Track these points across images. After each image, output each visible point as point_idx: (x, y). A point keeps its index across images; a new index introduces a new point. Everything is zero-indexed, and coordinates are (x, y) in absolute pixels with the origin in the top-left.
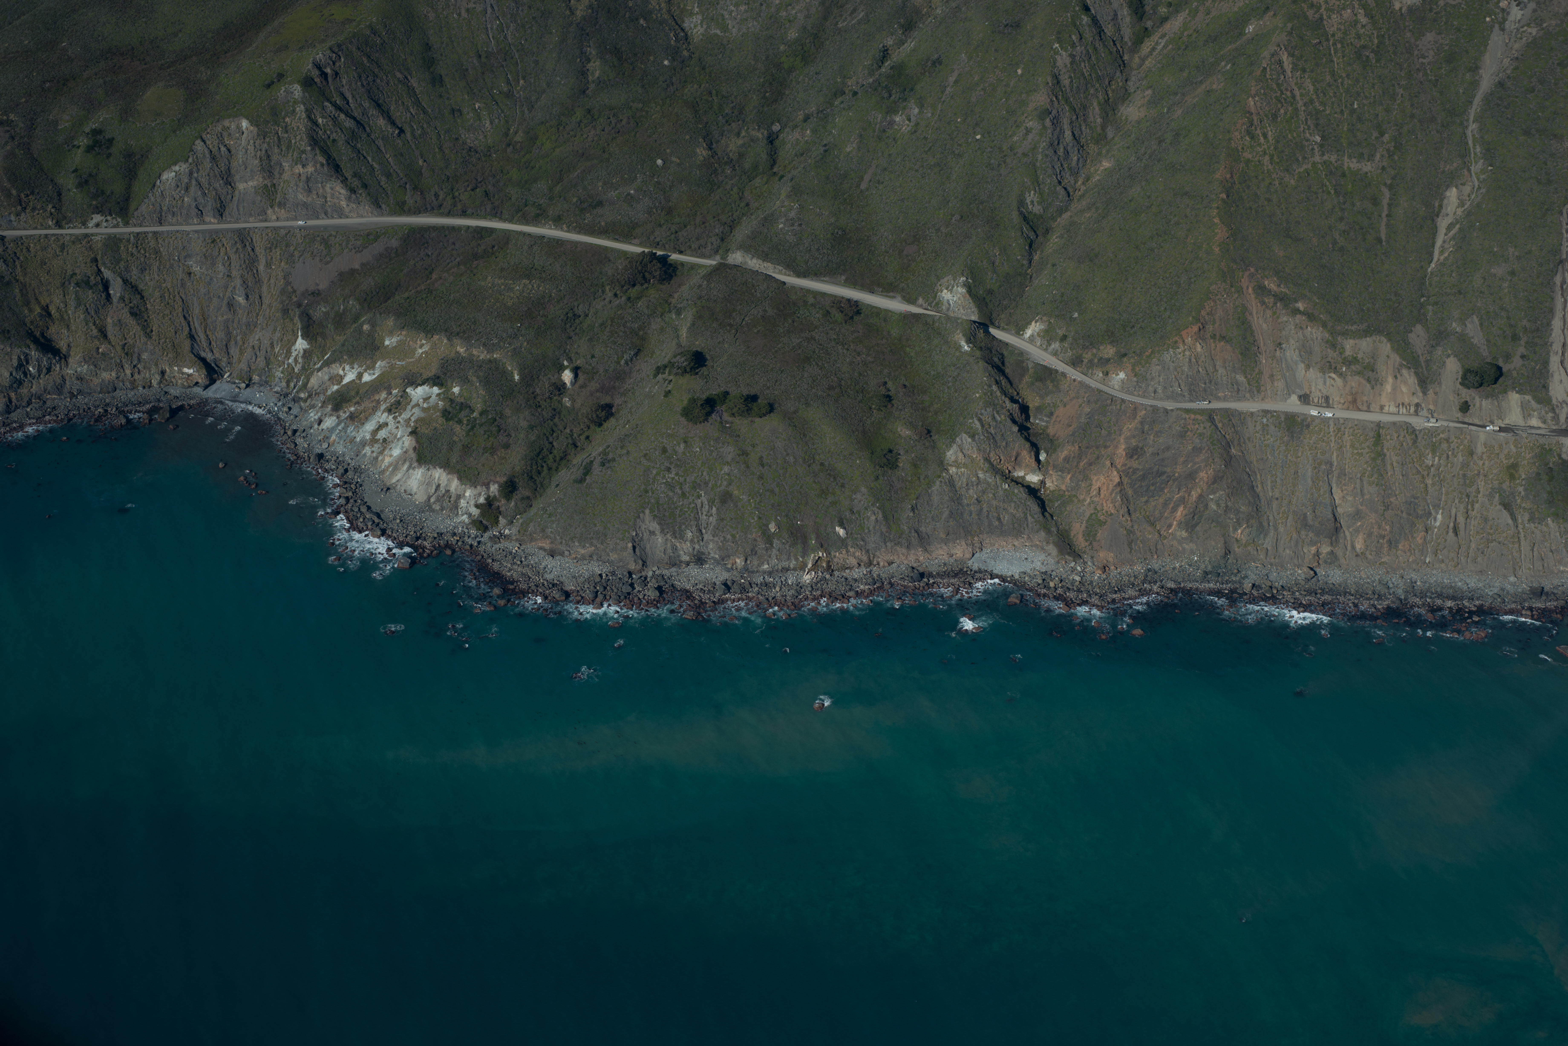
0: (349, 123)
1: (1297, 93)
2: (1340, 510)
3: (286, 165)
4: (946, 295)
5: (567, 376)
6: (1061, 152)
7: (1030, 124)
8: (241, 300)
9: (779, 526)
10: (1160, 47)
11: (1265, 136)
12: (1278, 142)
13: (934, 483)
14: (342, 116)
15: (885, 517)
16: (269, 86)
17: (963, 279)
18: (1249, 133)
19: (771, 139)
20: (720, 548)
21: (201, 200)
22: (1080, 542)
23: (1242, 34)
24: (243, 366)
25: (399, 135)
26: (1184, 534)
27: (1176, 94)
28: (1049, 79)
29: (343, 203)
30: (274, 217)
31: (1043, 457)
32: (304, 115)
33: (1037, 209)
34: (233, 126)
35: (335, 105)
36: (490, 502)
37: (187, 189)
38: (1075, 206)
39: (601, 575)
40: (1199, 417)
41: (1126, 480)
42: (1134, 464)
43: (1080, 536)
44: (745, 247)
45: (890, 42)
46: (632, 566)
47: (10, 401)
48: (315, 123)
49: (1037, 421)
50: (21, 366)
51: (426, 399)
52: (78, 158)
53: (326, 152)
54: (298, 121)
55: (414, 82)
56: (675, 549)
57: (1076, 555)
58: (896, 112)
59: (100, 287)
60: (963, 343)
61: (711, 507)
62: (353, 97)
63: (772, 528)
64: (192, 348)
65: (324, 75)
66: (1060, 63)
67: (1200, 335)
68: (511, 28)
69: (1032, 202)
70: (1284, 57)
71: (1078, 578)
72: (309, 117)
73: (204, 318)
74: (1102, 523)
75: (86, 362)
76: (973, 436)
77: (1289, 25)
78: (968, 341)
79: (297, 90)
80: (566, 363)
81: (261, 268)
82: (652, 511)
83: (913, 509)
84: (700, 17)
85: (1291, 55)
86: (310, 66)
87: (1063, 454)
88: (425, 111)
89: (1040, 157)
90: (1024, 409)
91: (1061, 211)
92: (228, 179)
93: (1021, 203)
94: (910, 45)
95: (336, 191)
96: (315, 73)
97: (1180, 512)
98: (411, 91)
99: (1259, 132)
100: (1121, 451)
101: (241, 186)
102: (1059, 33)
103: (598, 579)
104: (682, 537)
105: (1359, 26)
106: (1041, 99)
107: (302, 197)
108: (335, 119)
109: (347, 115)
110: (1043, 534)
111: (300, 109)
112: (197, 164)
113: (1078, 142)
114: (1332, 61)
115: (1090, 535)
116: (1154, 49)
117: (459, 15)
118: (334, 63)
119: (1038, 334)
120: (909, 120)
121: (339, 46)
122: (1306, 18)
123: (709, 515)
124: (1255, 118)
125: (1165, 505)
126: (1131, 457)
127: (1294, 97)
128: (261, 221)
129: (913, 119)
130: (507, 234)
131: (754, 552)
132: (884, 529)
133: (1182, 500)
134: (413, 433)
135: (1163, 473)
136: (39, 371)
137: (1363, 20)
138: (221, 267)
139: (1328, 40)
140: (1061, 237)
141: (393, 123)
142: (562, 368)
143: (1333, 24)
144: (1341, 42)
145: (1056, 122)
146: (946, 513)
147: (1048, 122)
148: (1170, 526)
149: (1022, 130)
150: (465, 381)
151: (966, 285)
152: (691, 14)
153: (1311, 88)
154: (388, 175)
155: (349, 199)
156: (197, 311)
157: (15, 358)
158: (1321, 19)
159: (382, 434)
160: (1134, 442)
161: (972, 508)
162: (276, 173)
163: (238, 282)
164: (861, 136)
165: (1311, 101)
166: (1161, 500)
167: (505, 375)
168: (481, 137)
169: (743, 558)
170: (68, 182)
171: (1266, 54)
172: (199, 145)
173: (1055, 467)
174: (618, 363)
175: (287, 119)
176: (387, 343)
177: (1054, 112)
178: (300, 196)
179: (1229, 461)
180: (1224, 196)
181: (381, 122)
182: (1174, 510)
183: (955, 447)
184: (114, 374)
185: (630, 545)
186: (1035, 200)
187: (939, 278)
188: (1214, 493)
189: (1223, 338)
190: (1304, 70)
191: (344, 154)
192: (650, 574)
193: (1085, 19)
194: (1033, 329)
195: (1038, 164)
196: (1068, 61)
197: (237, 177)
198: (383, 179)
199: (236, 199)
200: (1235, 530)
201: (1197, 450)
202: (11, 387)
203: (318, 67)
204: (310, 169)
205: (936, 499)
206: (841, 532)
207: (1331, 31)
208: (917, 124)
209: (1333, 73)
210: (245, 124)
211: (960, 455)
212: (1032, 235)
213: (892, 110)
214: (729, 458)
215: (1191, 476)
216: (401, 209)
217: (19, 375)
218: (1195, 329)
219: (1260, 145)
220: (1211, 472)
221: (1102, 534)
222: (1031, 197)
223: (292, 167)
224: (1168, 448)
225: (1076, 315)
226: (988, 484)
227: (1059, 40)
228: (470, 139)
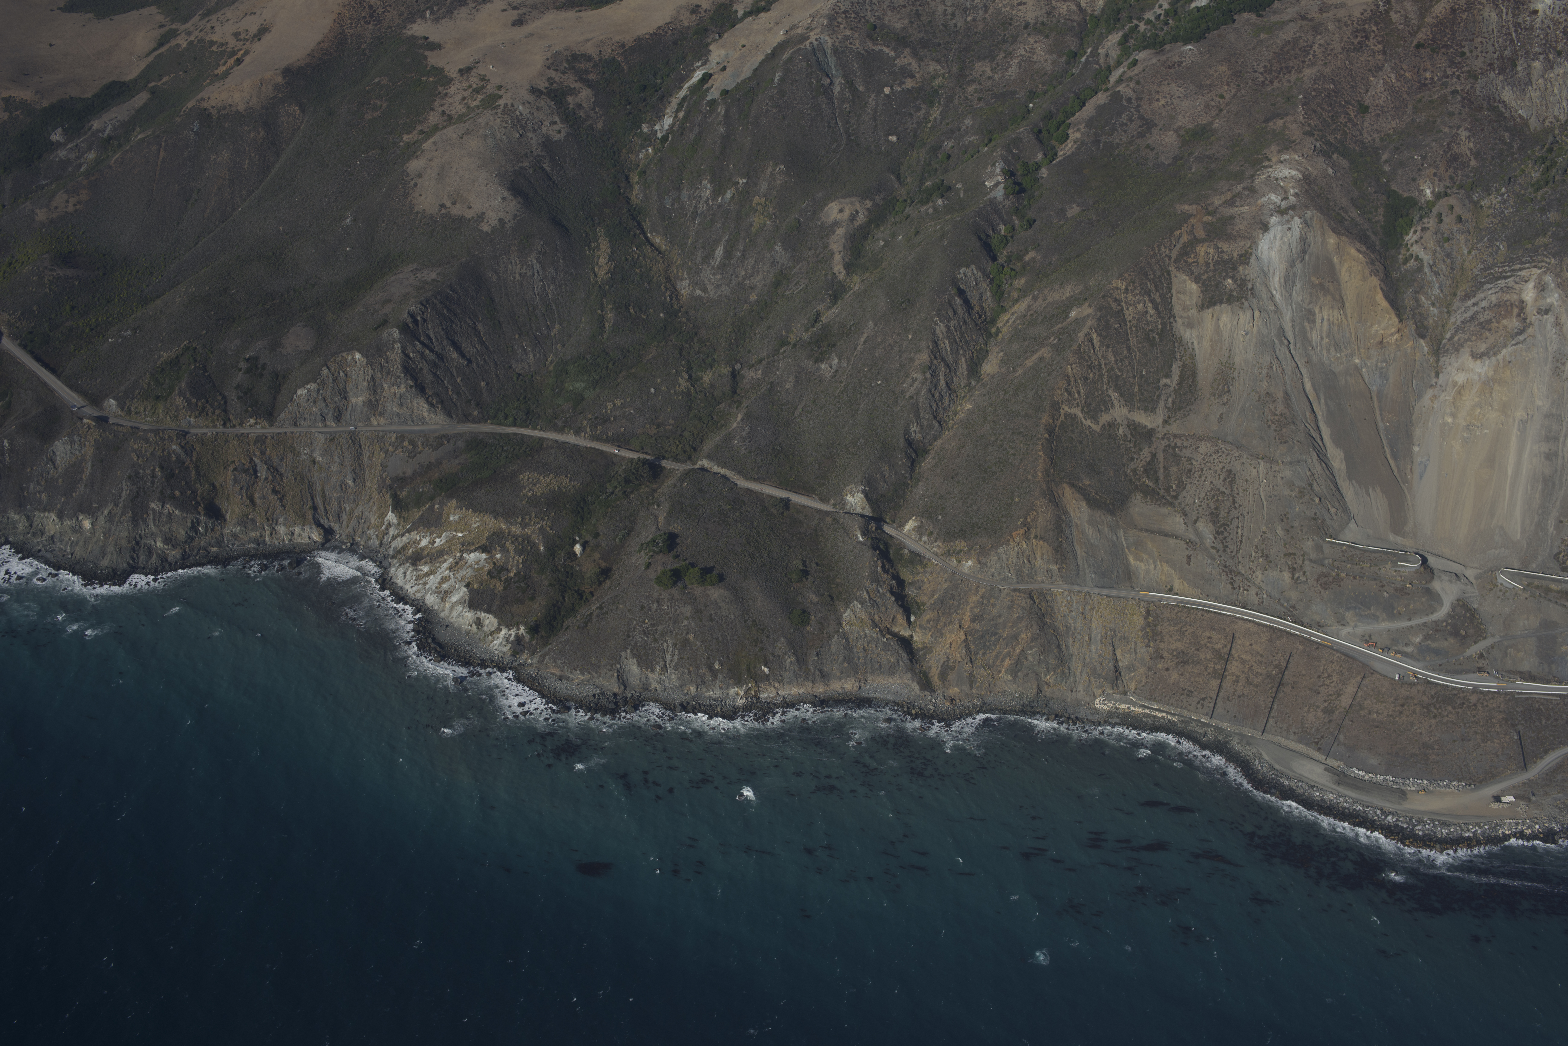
0: (431, 356)
1: (1103, 362)
2: (1120, 664)
3: (386, 386)
4: (849, 498)
5: (578, 548)
6: (937, 395)
7: (915, 376)
8: (350, 482)
9: (721, 664)
10: (1011, 322)
11: (1079, 393)
12: (1087, 397)
13: (833, 636)
14: (427, 352)
15: (798, 660)
16: (376, 329)
17: (861, 487)
18: (1066, 390)
19: (734, 374)
20: (679, 679)
21: (324, 410)
22: (936, 681)
23: (1067, 317)
24: (350, 529)
25: (467, 365)
26: (1010, 678)
27: (1019, 358)
28: (930, 343)
29: (426, 414)
30: (376, 423)
31: (913, 618)
32: (400, 351)
33: (918, 436)
34: (349, 358)
35: (422, 343)
36: (519, 639)
37: (315, 402)
38: (947, 435)
39: (594, 695)
40: (1023, 595)
41: (969, 638)
42: (977, 626)
43: (936, 677)
44: (710, 457)
45: (821, 307)
46: (616, 690)
47: (185, 551)
48: (408, 356)
49: (911, 592)
50: (194, 528)
51: (477, 563)
52: (239, 377)
53: (415, 378)
54: (395, 356)
55: (480, 327)
56: (647, 677)
57: (932, 691)
58: (822, 361)
59: (251, 471)
60: (859, 535)
61: (674, 649)
62: (436, 337)
63: (717, 666)
64: (314, 517)
65: (415, 321)
66: (938, 331)
67: (1026, 536)
68: (551, 288)
69: (915, 432)
70: (1095, 336)
71: (932, 708)
72: (404, 352)
73: (324, 496)
74: (953, 668)
75: (239, 525)
76: (862, 603)
77: (1099, 314)
78: (863, 534)
79: (396, 333)
80: (577, 538)
81: (366, 460)
82: (632, 651)
83: (817, 655)
84: (687, 281)
85: (1099, 335)
86: (406, 315)
87: (928, 616)
88: (487, 348)
89: (922, 400)
90: (901, 583)
91: (935, 439)
92: (344, 395)
93: (907, 431)
94: (834, 310)
95: (421, 406)
96: (409, 320)
97: (1007, 662)
98: (477, 332)
99: (1074, 390)
100: (967, 617)
101: (353, 400)
102: (939, 310)
103: (592, 699)
104: (653, 670)
105: (1148, 315)
106: (924, 357)
107: (396, 409)
108: (422, 354)
109: (432, 351)
110: (910, 675)
111: (397, 346)
112: (323, 384)
113: (950, 389)
114: (1129, 340)
115: (943, 675)
116: (1007, 321)
117: (514, 278)
118: (423, 313)
119: (913, 530)
120: (831, 367)
121: (427, 301)
122: (1111, 308)
123: (673, 655)
124: (1072, 380)
125: (997, 656)
126: (974, 622)
127: (1100, 365)
128: (366, 425)
129: (834, 366)
130: (541, 440)
131: (703, 682)
132: (796, 668)
133: (1009, 654)
134: (468, 586)
135: (997, 633)
136: (206, 531)
137: (1152, 311)
138: (337, 459)
139: (1126, 325)
140: (934, 458)
141: (463, 355)
142: (575, 542)
143: (1130, 314)
144: (1136, 327)
145: (934, 374)
146: (841, 658)
147: (928, 375)
148: (1000, 672)
149: (909, 380)
150: (504, 550)
151: (864, 492)
152: (682, 280)
153: (1113, 359)
154: (458, 394)
155: (429, 412)
156: (319, 489)
157: (189, 521)
158: (1122, 310)
159: (445, 586)
160: (977, 611)
161: (860, 655)
162: (379, 391)
163: (348, 469)
164: (796, 377)
165: (1112, 368)
166: (994, 653)
167: (534, 546)
168: (526, 366)
169: (695, 686)
170: (232, 395)
171: (1081, 335)
172: (325, 371)
173: (921, 626)
174: (614, 540)
175: (388, 353)
176: (451, 519)
177: (933, 367)
178: (395, 409)
179: (1042, 626)
180: (1047, 436)
181: (455, 355)
182: (1003, 660)
183: (849, 610)
184: (258, 534)
185: (616, 675)
186: (918, 430)
187: (845, 486)
188: (1031, 649)
189: (1042, 538)
190: (1108, 346)
191: (428, 378)
192: (629, 695)
193: (958, 301)
194: (911, 525)
195: (920, 404)
196: (944, 330)
197: (351, 394)
198: (455, 396)
199: (349, 409)
200: (1046, 676)
201: (1020, 619)
202: (186, 541)
203: (412, 315)
204: (403, 389)
205: (834, 649)
206: (766, 670)
207: (1128, 318)
208: (837, 371)
209: (1128, 348)
210: (358, 356)
211: (853, 617)
212: (914, 455)
213: (818, 360)
214: (688, 614)
215: (1015, 637)
216: (466, 418)
217: (192, 534)
218: (1022, 531)
219: (1075, 399)
220: (1029, 634)
221: (951, 676)
222: (914, 428)
223: (389, 387)
224: (1000, 616)
225: (940, 517)
226: (872, 637)
227: (938, 316)
228: (518, 367)
